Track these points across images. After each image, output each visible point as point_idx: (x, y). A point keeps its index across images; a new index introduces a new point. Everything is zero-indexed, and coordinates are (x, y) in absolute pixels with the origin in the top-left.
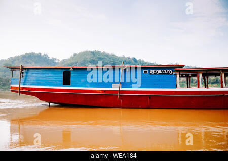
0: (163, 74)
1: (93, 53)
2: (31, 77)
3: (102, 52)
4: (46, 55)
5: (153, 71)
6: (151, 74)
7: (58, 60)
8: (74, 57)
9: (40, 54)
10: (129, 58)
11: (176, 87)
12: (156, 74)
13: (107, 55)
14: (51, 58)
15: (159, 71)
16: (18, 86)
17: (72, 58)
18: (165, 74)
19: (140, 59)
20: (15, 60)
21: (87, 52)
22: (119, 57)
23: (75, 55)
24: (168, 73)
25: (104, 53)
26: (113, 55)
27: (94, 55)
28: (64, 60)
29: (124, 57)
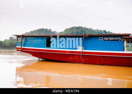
0: (113, 40)
1: (78, 28)
2: (28, 41)
3: (84, 27)
4: (50, 30)
5: (106, 39)
6: (105, 40)
7: (57, 32)
8: (66, 31)
9: (47, 29)
10: (101, 31)
11: (124, 50)
12: (108, 40)
13: (87, 29)
14: (53, 31)
15: (111, 39)
16: (20, 47)
17: (65, 31)
18: (115, 40)
19: (109, 32)
20: (33, 33)
21: (74, 27)
22: (95, 30)
23: (67, 29)
24: (118, 40)
25: (85, 27)
26: (91, 29)
27: (78, 29)
28: (60, 32)
29: (98, 30)
